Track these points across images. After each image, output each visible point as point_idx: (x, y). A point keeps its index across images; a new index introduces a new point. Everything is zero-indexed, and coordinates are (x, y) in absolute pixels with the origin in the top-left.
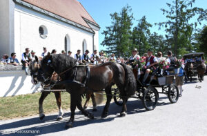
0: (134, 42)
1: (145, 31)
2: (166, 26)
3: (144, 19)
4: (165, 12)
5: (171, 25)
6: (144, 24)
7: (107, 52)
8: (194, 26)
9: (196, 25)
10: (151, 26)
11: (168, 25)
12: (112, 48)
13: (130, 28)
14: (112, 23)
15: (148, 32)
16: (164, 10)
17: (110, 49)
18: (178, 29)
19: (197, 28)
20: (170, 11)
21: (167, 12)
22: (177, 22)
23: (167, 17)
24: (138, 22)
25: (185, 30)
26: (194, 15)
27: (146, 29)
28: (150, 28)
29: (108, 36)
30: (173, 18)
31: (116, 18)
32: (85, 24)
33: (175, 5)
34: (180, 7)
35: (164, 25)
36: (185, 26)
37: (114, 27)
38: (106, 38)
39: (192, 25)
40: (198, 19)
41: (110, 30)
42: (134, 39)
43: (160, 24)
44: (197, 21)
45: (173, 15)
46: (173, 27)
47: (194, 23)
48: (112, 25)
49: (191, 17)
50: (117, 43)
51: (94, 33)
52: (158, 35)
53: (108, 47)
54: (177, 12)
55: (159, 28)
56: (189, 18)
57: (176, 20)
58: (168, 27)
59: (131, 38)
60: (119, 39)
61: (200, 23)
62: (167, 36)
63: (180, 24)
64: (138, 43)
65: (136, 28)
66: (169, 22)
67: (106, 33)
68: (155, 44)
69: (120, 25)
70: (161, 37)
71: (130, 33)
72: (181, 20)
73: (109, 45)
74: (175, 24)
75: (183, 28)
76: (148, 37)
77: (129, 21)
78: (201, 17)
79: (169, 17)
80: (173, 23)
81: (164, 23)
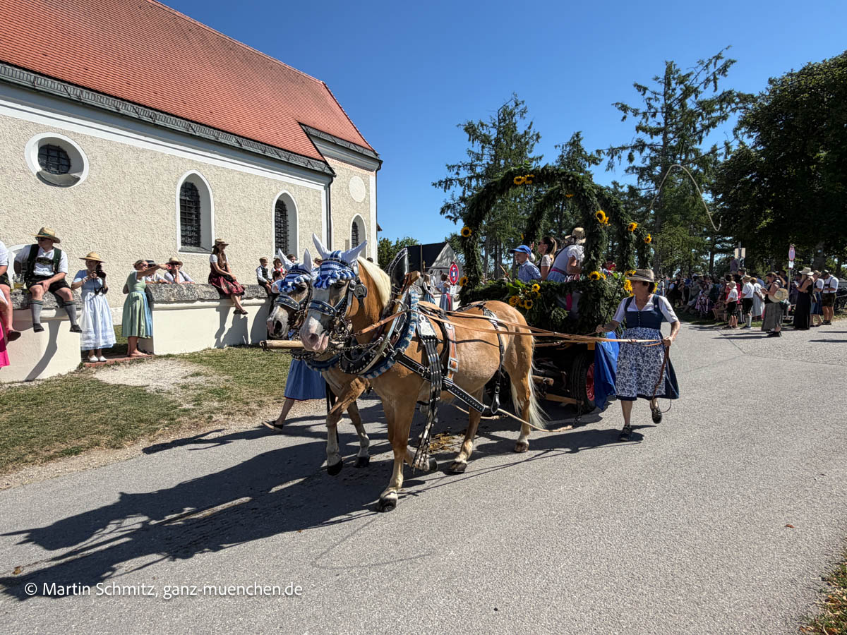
2: (631, 159)
3: (575, 143)
4: (630, 114)
5: (648, 153)
11: (636, 154)
16: (624, 108)
18: (664, 170)
20: (644, 108)
21: (636, 113)
23: (639, 128)
26: (724, 118)
30: (654, 132)
33: (661, 88)
34: (678, 92)
35: (625, 154)
43: (613, 152)
44: (731, 137)
45: (652, 123)
49: (713, 125)
54: (668, 110)
55: (611, 166)
56: (707, 128)
57: (665, 138)
66: (641, 146)
72: (680, 136)
78: (743, 123)
79: (644, 130)
80: (652, 147)
81: (623, 148)
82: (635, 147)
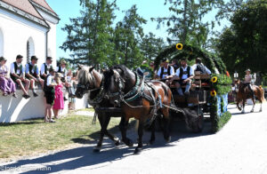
0: (117, 47)
1: (135, 31)
2: (168, 24)
3: (133, 10)
5: (177, 22)
6: (133, 19)
7: (71, 61)
8: (210, 26)
9: (213, 26)
10: (144, 22)
11: (171, 22)
12: (79, 55)
13: (110, 23)
14: (82, 12)
15: (140, 31)
17: (76, 57)
18: (186, 30)
19: (214, 30)
22: (185, 19)
23: (170, 9)
24: (124, 15)
25: (197, 32)
26: (210, 9)
27: (137, 26)
28: (142, 25)
29: (74, 33)
30: (179, 12)
31: (87, 5)
32: (32, 11)
35: (166, 21)
36: (197, 26)
37: (85, 20)
38: (69, 37)
39: (207, 24)
40: (217, 16)
41: (77, 24)
42: (117, 42)
43: (160, 20)
45: (179, 8)
46: (179, 25)
47: (210, 22)
48: (81, 16)
49: (206, 12)
50: (89, 47)
51: (48, 28)
52: (156, 37)
53: (72, 52)
54: (186, 2)
55: (158, 27)
56: (203, 13)
57: (184, 15)
58: (172, 26)
59: (111, 40)
60: (92, 41)
61: (219, 23)
62: (169, 40)
63: (190, 22)
64: (123, 48)
65: (121, 24)
66: (174, 18)
67: (69, 28)
68: (150, 51)
69: (94, 17)
70: (159, 40)
71: (111, 31)
72: (192, 16)
73: (76, 49)
74: (183, 22)
75: (194, 28)
76: (140, 40)
77: (110, 11)
78: (220, 13)
79: (174, 10)
80: (179, 19)
81: (165, 19)
82: (171, 19)
